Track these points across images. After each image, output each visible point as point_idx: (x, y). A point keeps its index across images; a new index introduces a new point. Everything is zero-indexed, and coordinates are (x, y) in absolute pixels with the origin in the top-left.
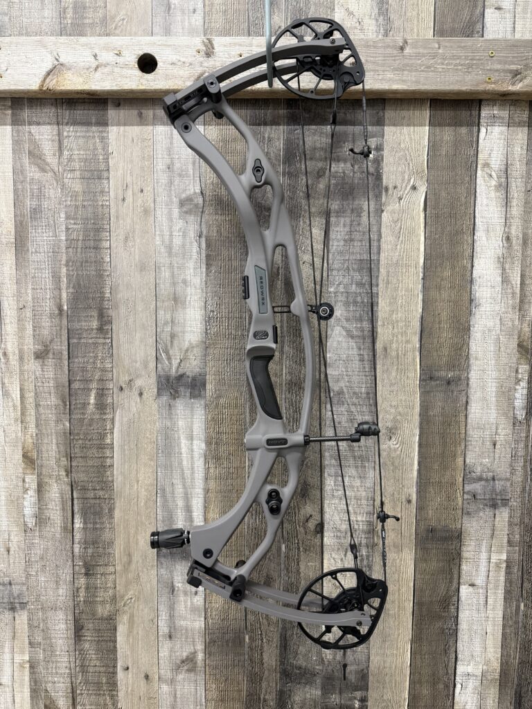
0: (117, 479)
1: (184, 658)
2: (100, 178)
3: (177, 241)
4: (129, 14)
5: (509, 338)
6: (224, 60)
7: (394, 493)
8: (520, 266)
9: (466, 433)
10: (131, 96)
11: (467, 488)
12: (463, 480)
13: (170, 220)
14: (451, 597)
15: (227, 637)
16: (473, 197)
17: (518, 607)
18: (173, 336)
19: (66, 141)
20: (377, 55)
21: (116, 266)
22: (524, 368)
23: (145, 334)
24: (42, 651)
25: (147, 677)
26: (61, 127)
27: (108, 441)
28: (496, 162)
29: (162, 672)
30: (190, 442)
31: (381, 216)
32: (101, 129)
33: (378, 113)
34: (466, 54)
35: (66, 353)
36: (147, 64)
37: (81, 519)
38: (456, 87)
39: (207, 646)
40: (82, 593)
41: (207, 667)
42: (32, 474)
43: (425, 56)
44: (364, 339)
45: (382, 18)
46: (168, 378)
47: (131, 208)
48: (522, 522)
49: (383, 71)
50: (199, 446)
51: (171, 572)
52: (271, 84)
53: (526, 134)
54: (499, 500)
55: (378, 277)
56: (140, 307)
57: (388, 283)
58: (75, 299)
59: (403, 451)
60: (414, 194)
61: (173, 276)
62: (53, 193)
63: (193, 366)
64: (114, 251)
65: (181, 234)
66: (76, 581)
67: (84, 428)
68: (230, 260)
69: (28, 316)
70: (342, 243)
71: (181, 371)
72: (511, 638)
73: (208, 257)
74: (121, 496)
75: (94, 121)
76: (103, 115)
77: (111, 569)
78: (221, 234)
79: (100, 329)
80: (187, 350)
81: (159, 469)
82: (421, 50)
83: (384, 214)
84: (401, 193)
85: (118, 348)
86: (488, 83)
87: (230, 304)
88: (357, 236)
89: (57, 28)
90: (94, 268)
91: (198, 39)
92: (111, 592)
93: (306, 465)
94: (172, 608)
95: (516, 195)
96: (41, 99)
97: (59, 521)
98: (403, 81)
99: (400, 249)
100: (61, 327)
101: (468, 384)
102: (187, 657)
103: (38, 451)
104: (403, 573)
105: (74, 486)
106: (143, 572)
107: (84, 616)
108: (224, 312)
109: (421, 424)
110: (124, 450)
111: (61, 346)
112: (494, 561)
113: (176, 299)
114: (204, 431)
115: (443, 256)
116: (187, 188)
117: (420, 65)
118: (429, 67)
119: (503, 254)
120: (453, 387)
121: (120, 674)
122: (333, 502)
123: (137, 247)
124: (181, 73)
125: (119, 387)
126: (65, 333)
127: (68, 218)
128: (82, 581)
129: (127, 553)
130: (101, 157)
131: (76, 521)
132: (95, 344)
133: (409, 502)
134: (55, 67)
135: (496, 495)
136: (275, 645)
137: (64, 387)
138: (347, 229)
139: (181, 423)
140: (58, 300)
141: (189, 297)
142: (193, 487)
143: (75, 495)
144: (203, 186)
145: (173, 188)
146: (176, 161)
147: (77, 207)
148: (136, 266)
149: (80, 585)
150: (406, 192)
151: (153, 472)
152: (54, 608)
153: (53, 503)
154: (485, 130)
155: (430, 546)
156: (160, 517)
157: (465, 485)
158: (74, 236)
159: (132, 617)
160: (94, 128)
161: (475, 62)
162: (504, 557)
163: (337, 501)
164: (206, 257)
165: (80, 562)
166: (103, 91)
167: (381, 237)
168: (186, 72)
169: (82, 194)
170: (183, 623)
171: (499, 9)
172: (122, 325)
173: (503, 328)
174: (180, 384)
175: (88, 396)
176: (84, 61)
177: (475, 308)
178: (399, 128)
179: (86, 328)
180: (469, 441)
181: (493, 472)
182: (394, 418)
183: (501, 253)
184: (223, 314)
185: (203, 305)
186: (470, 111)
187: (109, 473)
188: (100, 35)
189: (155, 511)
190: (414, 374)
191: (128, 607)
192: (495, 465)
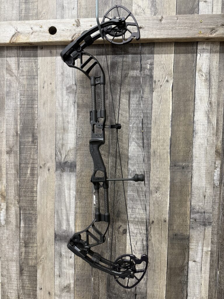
0: (38, 206)
1: (65, 286)
2: (34, 79)
3: (65, 105)
4: (47, 11)
5: (211, 148)
6: (84, 28)
7: (158, 217)
8: (216, 115)
9: (191, 191)
10: (46, 44)
11: (192, 216)
12: (190, 212)
13: (62, 95)
14: (184, 266)
15: (84, 278)
16: (194, 85)
17: (216, 273)
18: (63, 145)
19: (21, 63)
20: (150, 23)
21: (39, 115)
22: (218, 162)
23: (51, 144)
24: (6, 279)
25: (49, 293)
26: (19, 58)
27: (35, 190)
28: (205, 69)
29: (56, 291)
30: (69, 191)
31: (152, 94)
32: (35, 58)
33: (151, 49)
34: (190, 22)
35: (19, 152)
36: (53, 31)
37: (23, 222)
38: (185, 36)
39: (75, 282)
40: (23, 255)
41: (75, 291)
42: (4, 202)
43: (171, 23)
45: (153, 8)
46: (60, 163)
47: (46, 91)
48: (218, 233)
49: (152, 30)
50: (73, 193)
51: (61, 248)
52: (103, 38)
53: (219, 56)
54: (207, 222)
55: (151, 120)
56: (49, 133)
57: (155, 123)
58: (23, 129)
59: (162, 198)
60: (168, 84)
61: (63, 119)
62: (15, 85)
63: (71, 158)
64: (39, 109)
65: (67, 102)
66: (21, 249)
67: (25, 183)
69: (4, 136)
70: (135, 106)
71: (66, 160)
72: (213, 287)
73: (78, 111)
74: (40, 213)
75: (32, 55)
76: (36, 53)
77: (35, 245)
78: (83, 102)
79: (33, 142)
80: (68, 151)
81: (56, 202)
82: (169, 21)
83: (154, 93)
84: (162, 83)
85: (40, 150)
86: (200, 34)
87: (87, 132)
89: (18, 17)
90: (31, 116)
91: (74, 19)
92: (35, 255)
93: (119, 203)
94: (60, 263)
95: (214, 84)
96: (11, 47)
97: (14, 223)
98: (161, 34)
99: (161, 108)
100: (17, 141)
101: (192, 169)
102: (67, 285)
103: (7, 193)
104: (162, 254)
105: (21, 208)
106: (48, 247)
107: (24, 265)
109: (170, 186)
110: (42, 193)
111: (17, 149)
112: (205, 251)
113: (64, 129)
114: (75, 186)
115: (180, 111)
116: (70, 82)
117: (169, 27)
118: (173, 28)
120: (185, 170)
121: (38, 291)
123: (48, 107)
124: (66, 34)
125: (40, 166)
126: (18, 143)
127: (21, 95)
128: (23, 249)
129: (42, 238)
130: (35, 70)
131: (21, 223)
132: (30, 148)
133: (165, 221)
134: (16, 33)
135: (206, 220)
136: (105, 283)
137: (18, 166)
138: (138, 99)
139: (66, 183)
140: (16, 130)
141: (70, 128)
142: (70, 211)
143: (21, 213)
144: (76, 81)
145: (63, 82)
146: (65, 71)
147: (24, 91)
148: (48, 115)
149: (22, 251)
150: (164, 83)
151: (53, 203)
152: (12, 260)
153: (12, 215)
154: (200, 55)
155: (174, 242)
156: (56, 223)
157: (191, 215)
158: (23, 103)
159: (43, 266)
160: (32, 58)
161: (193, 25)
162: (210, 249)
164: (77, 111)
165: (22, 241)
166: (35, 43)
167: (153, 103)
168: (68, 34)
169: (27, 85)
170: (65, 270)
171: (205, 2)
172: (42, 140)
173: (208, 143)
174: (65, 166)
175: (27, 170)
176: (27, 31)
177: (195, 134)
178: (160, 55)
179: (27, 141)
180: (193, 195)
181: (204, 209)
182: (158, 183)
183: (207, 110)
184: (84, 136)
185: (76, 132)
186: (193, 47)
187: (35, 203)
188: (35, 20)
189: (54, 220)
190: (167, 164)
191: (42, 262)
192: (205, 206)
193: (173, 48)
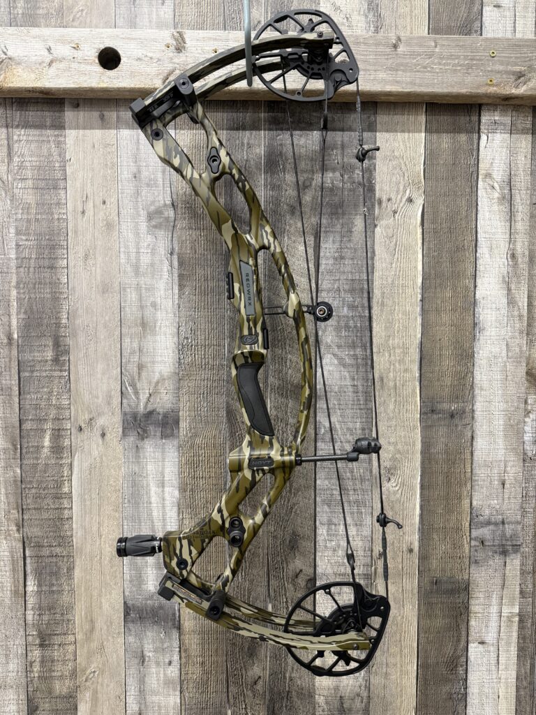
0: (77, 533)
2: (55, 188)
3: (145, 259)
4: (88, 4)
5: (516, 366)
6: (198, 55)
7: (394, 542)
8: (527, 286)
9: (472, 472)
10: (91, 95)
11: (475, 533)
12: (470, 525)
13: (137, 234)
14: (459, 657)
15: (207, 712)
16: (474, 211)
18: (140, 367)
19: (16, 145)
20: (368, 53)
21: (74, 288)
22: (534, 400)
23: (108, 365)
26: (10, 130)
27: (66, 490)
28: (499, 174)
30: (161, 489)
31: (374, 232)
32: (57, 132)
33: (369, 117)
34: (465, 54)
35: (16, 388)
36: (109, 59)
37: (34, 581)
38: (456, 90)
40: (36, 668)
43: (420, 55)
44: (358, 368)
45: (372, 14)
46: (135, 416)
47: (92, 222)
48: (535, 571)
49: (375, 71)
50: (172, 493)
51: (141, 639)
52: (250, 83)
53: (530, 142)
54: (509, 545)
56: (102, 334)
57: (383, 305)
58: (27, 326)
59: (403, 493)
60: (410, 206)
61: (140, 299)
62: (1, 204)
63: (164, 401)
64: (72, 270)
65: (150, 251)
66: (29, 654)
67: (38, 474)
68: (206, 280)
70: (331, 261)
71: (150, 408)
72: (526, 701)
73: (181, 276)
74: (81, 553)
75: (48, 124)
76: (60, 117)
77: (71, 638)
78: (195, 252)
79: (56, 360)
80: (157, 383)
81: (125, 521)
82: (417, 49)
83: (378, 230)
84: (396, 206)
85: (77, 381)
86: (490, 85)
87: (207, 331)
88: (348, 254)
89: (6, 18)
90: (48, 290)
91: (166, 32)
92: (70, 665)
93: (295, 512)
94: (142, 681)
95: (520, 208)
97: (9, 584)
98: (397, 82)
99: (396, 268)
100: (10, 358)
101: (473, 418)
104: (405, 632)
105: (27, 542)
106: (108, 641)
107: (38, 694)
108: (201, 338)
109: (423, 463)
110: (85, 500)
111: (11, 380)
112: (505, 615)
113: (144, 324)
114: (177, 476)
115: (443, 275)
116: (157, 199)
117: (415, 65)
118: (425, 67)
119: (508, 273)
120: (456, 421)
122: (326, 555)
123: (98, 266)
124: (148, 70)
125: (78, 426)
126: (15, 365)
127: (18, 233)
128: (36, 653)
129: (89, 618)
130: (57, 165)
131: (28, 583)
132: (50, 377)
133: (411, 551)
134: (2, 61)
135: (507, 540)
137: (14, 427)
138: (337, 245)
139: (150, 467)
140: (7, 328)
141: (159, 322)
143: (28, 553)
144: (174, 197)
145: (140, 200)
146: (143, 169)
147: (29, 221)
148: (97, 287)
149: (34, 659)
150: (401, 205)
151: (118, 525)
152: (3, 687)
154: (486, 137)
155: (434, 600)
156: (127, 577)
157: (472, 530)
158: (26, 253)
159: (95, 692)
160: (49, 132)
161: (474, 62)
162: (516, 610)
163: (330, 553)
164: (179, 276)
165: (33, 631)
166: (59, 90)
167: (375, 255)
168: (152, 69)
169: (34, 205)
170: (155, 699)
171: (498, 6)
172: (81, 355)
173: (510, 354)
174: (149, 422)
175: (42, 437)
176: (36, 55)
177: (479, 332)
178: (392, 134)
179: (40, 359)
180: (476, 481)
181: (502, 514)
182: (393, 457)
183: (506, 272)
184: (199, 341)
185: (176, 330)
186: (470, 116)
187: (67, 526)
188: (55, 27)
189: (122, 569)
190: (413, 407)
191: (91, 682)
192: (505, 507)
193: (422, 118)
